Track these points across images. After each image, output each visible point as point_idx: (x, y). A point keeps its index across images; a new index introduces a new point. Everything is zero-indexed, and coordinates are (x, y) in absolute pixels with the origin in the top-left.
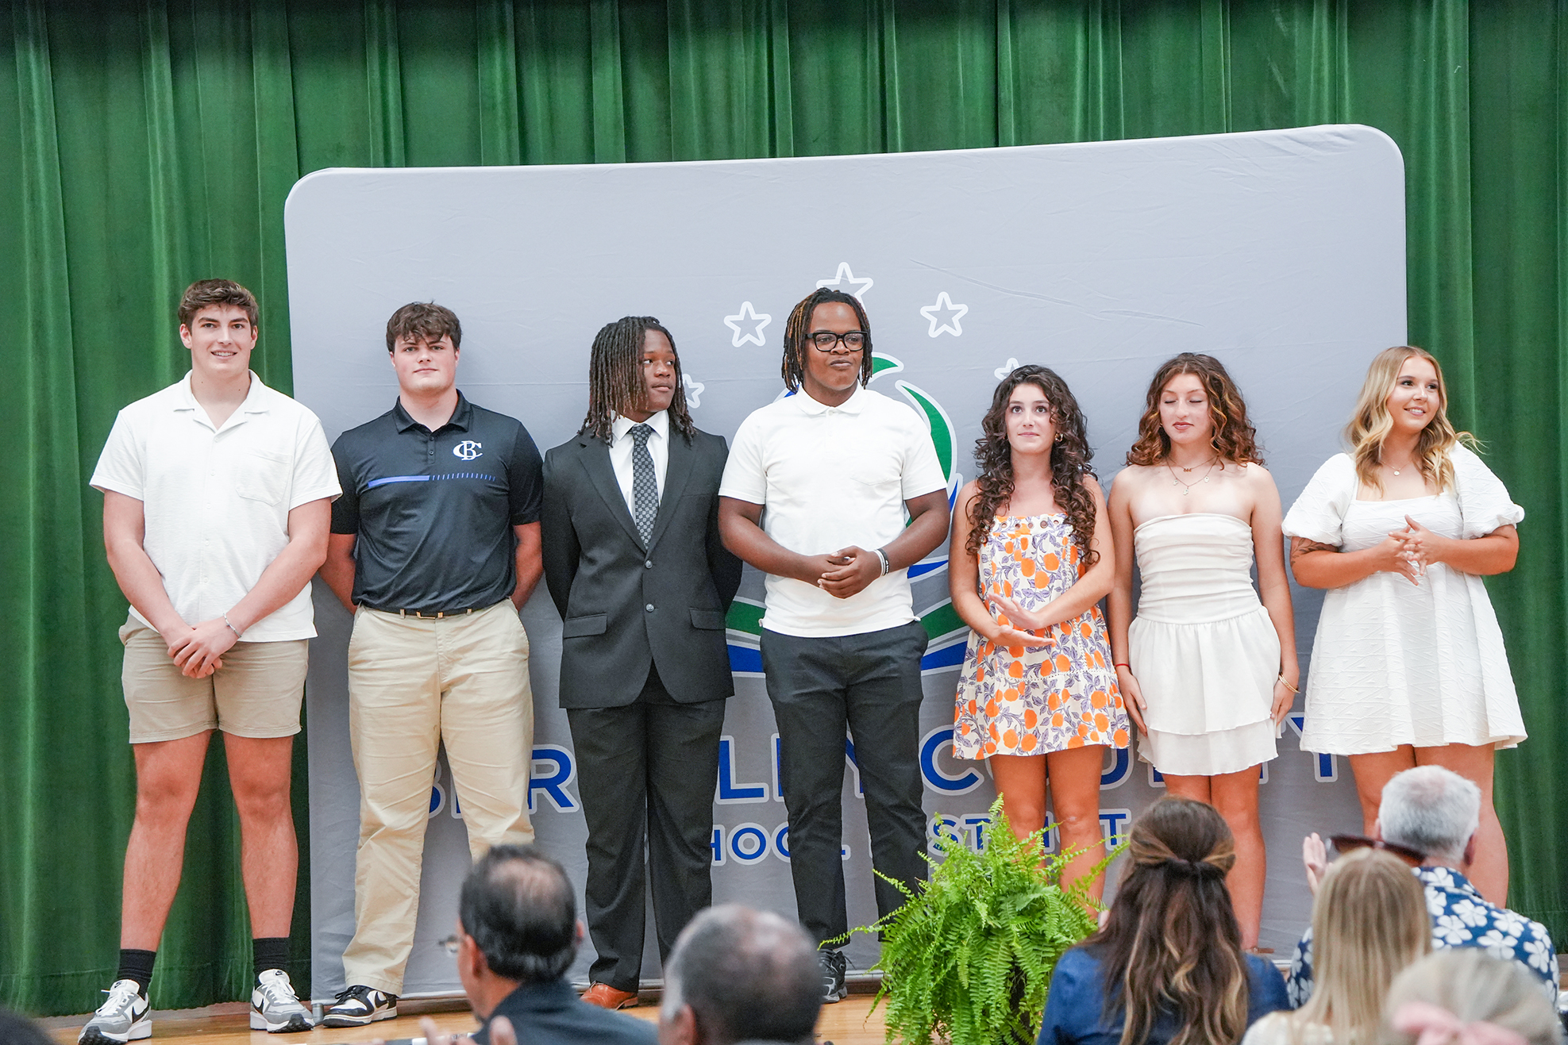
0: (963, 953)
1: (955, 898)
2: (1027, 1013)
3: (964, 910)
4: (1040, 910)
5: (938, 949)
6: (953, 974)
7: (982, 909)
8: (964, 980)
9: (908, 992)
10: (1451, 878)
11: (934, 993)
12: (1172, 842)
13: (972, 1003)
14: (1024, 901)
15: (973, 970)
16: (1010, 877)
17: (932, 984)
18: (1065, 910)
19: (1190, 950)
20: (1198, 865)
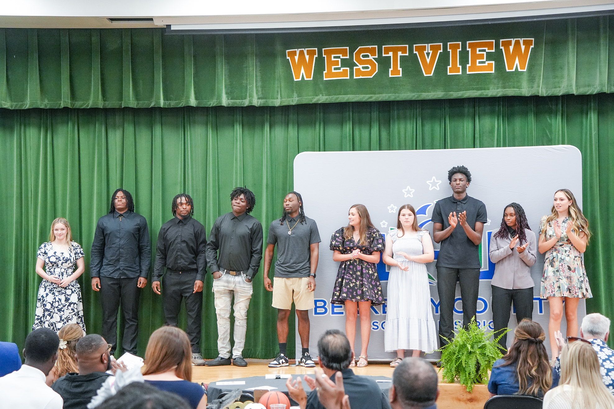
0: (464, 358)
1: (461, 343)
2: (481, 374)
3: (464, 347)
4: (484, 347)
5: (457, 356)
6: (461, 363)
7: (469, 347)
8: (464, 366)
9: (448, 367)
10: (601, 342)
11: (456, 368)
12: (529, 333)
13: (466, 371)
14: (480, 345)
15: (466, 363)
16: (477, 338)
17: (455, 366)
18: (491, 348)
19: (536, 363)
20: (537, 339)
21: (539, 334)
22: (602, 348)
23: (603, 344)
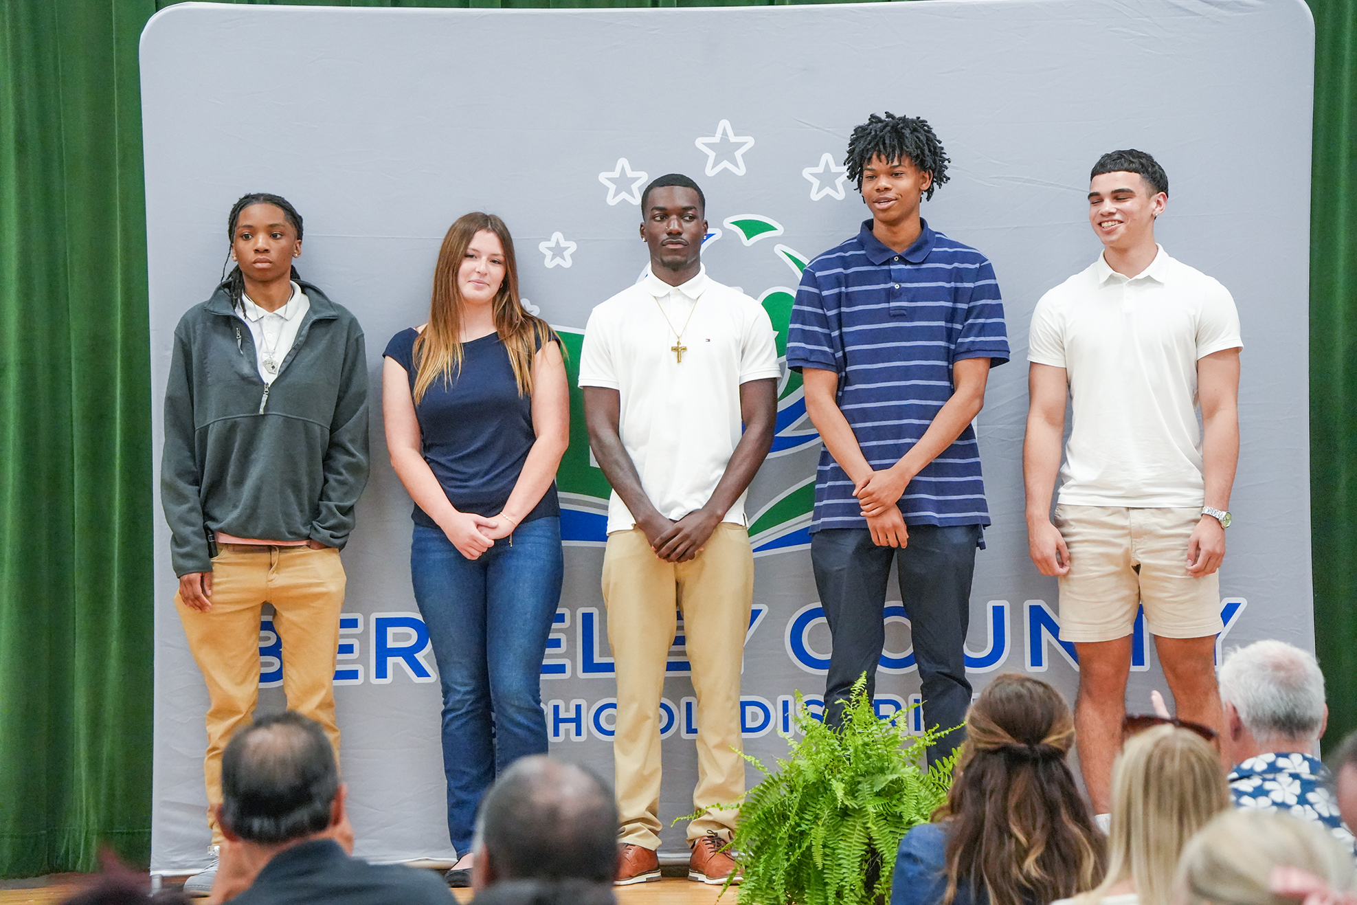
0: (818, 834)
1: (812, 777)
2: (882, 896)
3: (821, 790)
4: (897, 792)
5: (793, 829)
6: (808, 852)
7: (839, 789)
8: (819, 861)
9: (761, 871)
10: (1306, 764)
11: (788, 874)
12: (1009, 725)
13: (826, 884)
14: (882, 782)
15: (828, 851)
16: (869, 757)
17: (786, 864)
18: (924, 793)
19: (1038, 835)
20: (1036, 747)
21: (1044, 727)
22: (1307, 786)
23: (1313, 770)
